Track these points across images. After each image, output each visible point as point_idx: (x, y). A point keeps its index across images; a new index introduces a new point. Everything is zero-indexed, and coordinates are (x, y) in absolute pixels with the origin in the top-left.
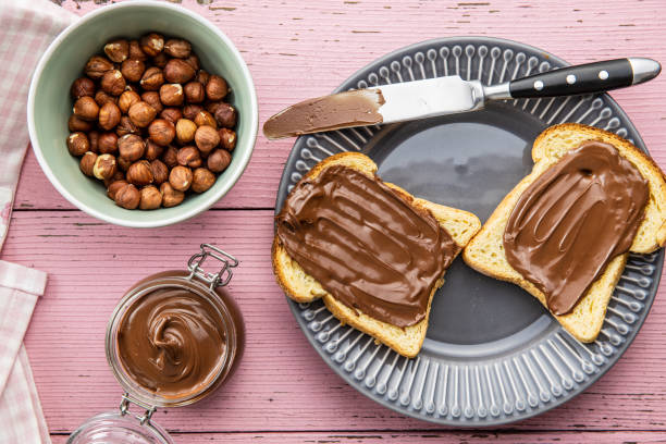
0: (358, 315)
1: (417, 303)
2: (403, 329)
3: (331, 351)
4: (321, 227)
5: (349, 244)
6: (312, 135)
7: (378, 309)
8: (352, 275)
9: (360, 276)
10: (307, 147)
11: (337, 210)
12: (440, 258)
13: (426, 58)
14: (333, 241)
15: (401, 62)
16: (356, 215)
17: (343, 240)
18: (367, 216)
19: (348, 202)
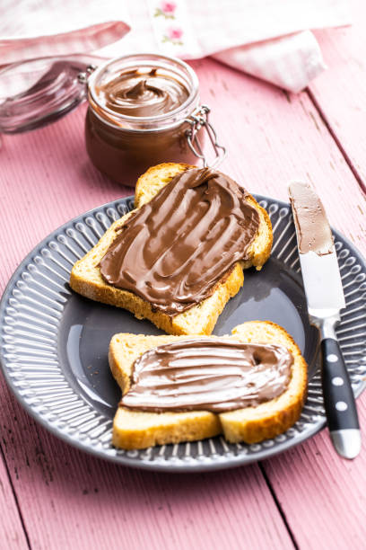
0: (116, 231)
1: (121, 276)
2: (99, 266)
3: (76, 226)
4: (202, 204)
5: (184, 227)
6: (291, 212)
7: (120, 246)
8: (155, 227)
9: (153, 234)
10: (280, 208)
11: (217, 218)
12: (162, 301)
13: (357, 274)
14: (189, 214)
15: (356, 263)
16: (212, 235)
17: (189, 222)
18: (210, 243)
19: (224, 229)
